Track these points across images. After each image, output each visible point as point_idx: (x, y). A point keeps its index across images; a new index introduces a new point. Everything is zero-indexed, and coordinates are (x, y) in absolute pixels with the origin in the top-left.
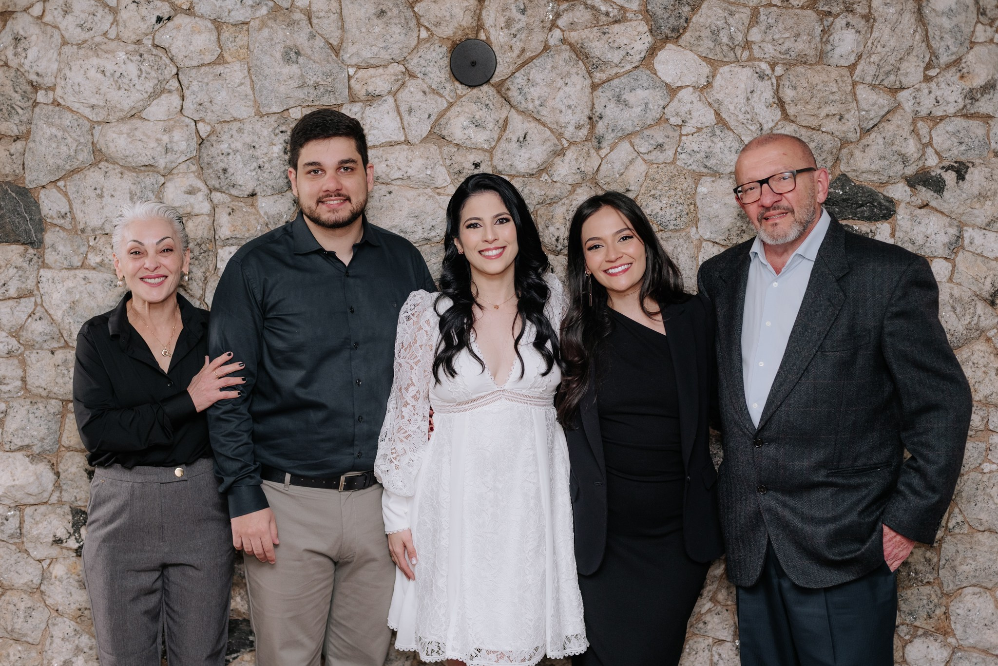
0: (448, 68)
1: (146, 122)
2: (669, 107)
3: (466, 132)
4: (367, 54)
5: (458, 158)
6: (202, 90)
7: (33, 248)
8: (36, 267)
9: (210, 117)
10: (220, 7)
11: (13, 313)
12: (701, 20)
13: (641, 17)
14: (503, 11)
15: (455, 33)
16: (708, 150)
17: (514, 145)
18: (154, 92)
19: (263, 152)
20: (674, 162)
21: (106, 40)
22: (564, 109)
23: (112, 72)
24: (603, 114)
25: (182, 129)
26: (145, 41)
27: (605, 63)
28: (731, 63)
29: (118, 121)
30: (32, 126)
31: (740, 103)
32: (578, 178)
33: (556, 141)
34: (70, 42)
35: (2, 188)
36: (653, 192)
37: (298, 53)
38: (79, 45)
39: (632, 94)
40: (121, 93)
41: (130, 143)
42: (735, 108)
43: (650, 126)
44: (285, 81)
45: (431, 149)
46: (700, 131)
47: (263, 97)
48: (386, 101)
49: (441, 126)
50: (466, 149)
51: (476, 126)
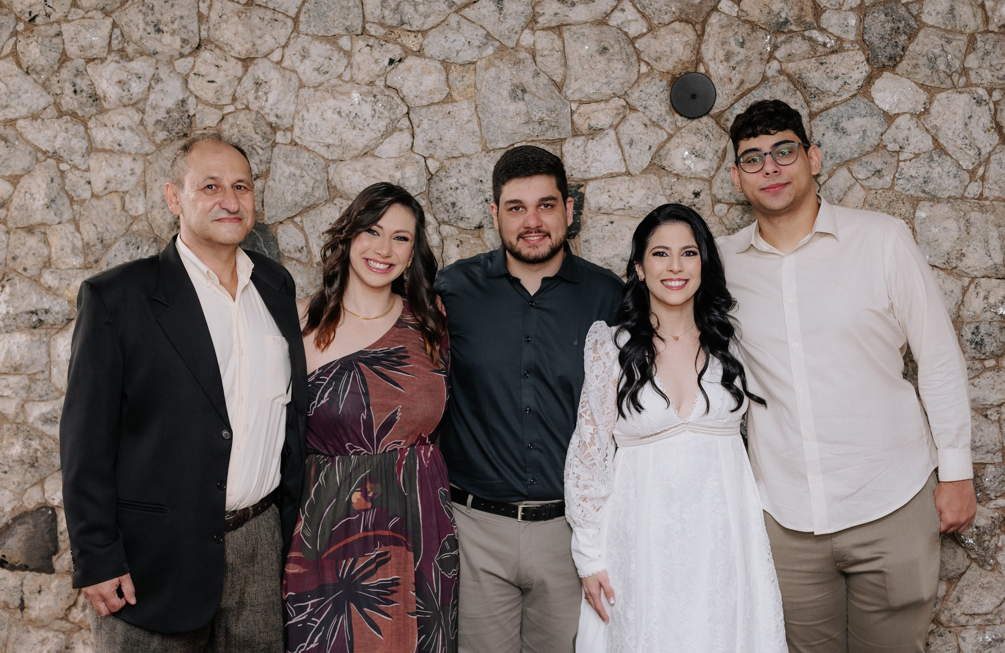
0: (668, 102)
1: (378, 159)
2: (886, 134)
3: (686, 162)
4: (589, 90)
5: (678, 188)
6: (432, 128)
9: (439, 153)
10: (449, 48)
12: (918, 48)
13: (858, 47)
14: (723, 44)
15: (674, 67)
16: (926, 176)
18: (387, 131)
20: (891, 188)
21: (341, 82)
23: (348, 112)
24: (821, 142)
25: (413, 165)
26: (377, 83)
27: (823, 92)
28: (948, 89)
29: (352, 159)
30: (271, 165)
31: (959, 129)
34: (307, 85)
37: (524, 91)
38: (316, 88)
39: (850, 122)
40: (355, 132)
41: (365, 180)
42: (954, 133)
43: (868, 153)
44: (512, 118)
45: (652, 180)
46: (918, 157)
47: (490, 133)
48: (607, 134)
49: (662, 157)
50: (686, 179)
51: (696, 156)
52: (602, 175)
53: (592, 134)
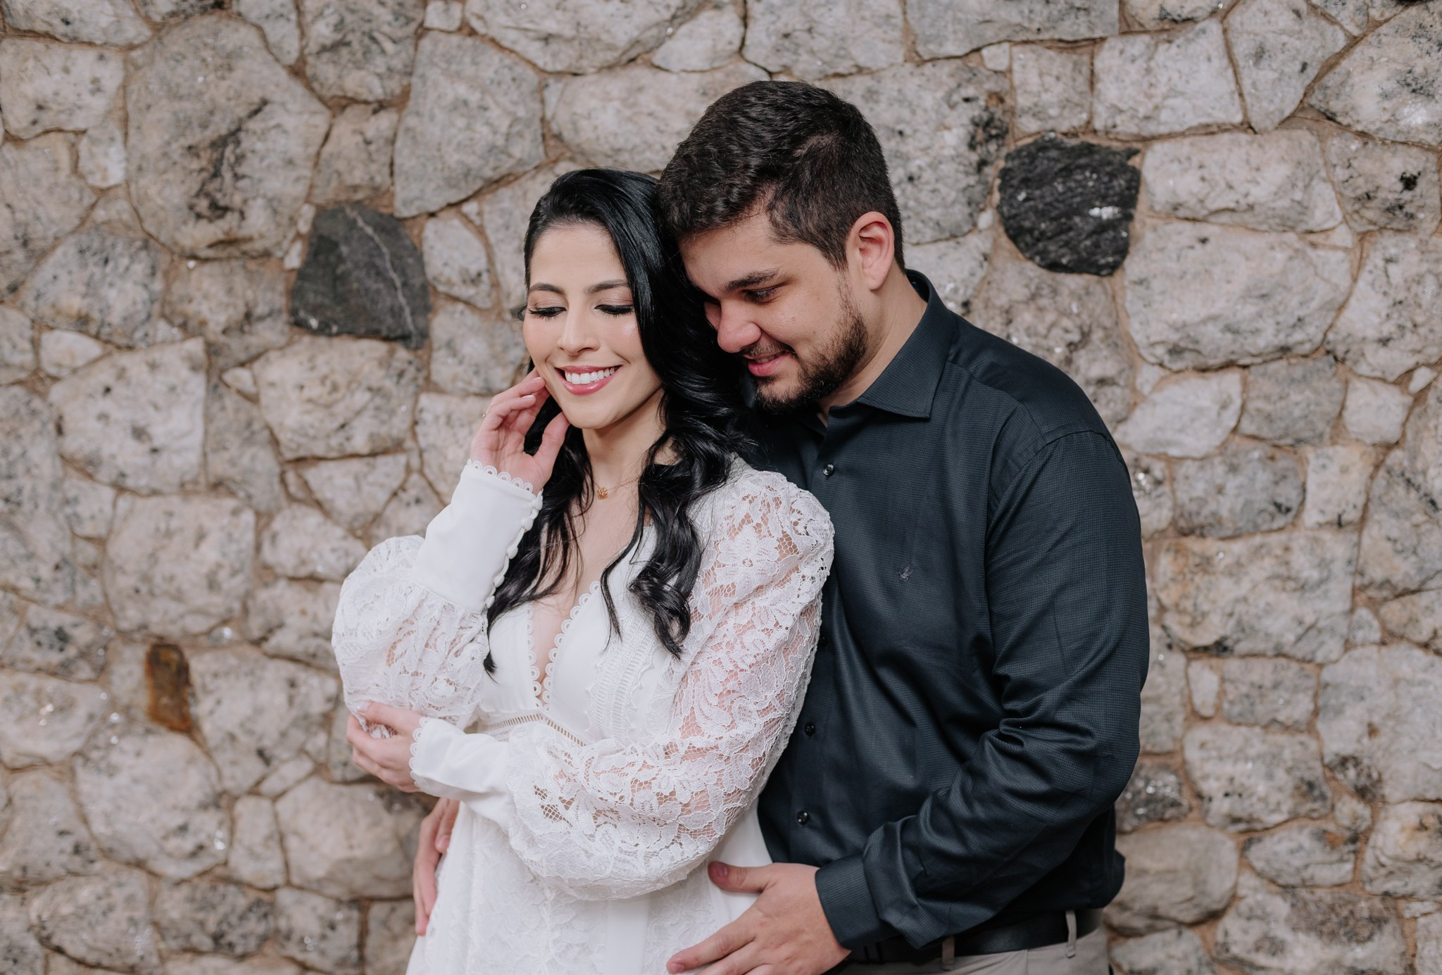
1: (662, 75)
3: (1387, 104)
5: (1366, 165)
7: (407, 347)
8: (412, 389)
11: (359, 488)
18: (684, 7)
19: (922, 145)
29: (600, 70)
30: (415, 80)
35: (345, 217)
40: (610, 8)
41: (630, 119)
45: (1305, 143)
47: (927, 21)
48: (1204, 31)
49: (1329, 92)
50: (1384, 143)
51: (1414, 91)
52: (1185, 127)
53: (1167, 30)
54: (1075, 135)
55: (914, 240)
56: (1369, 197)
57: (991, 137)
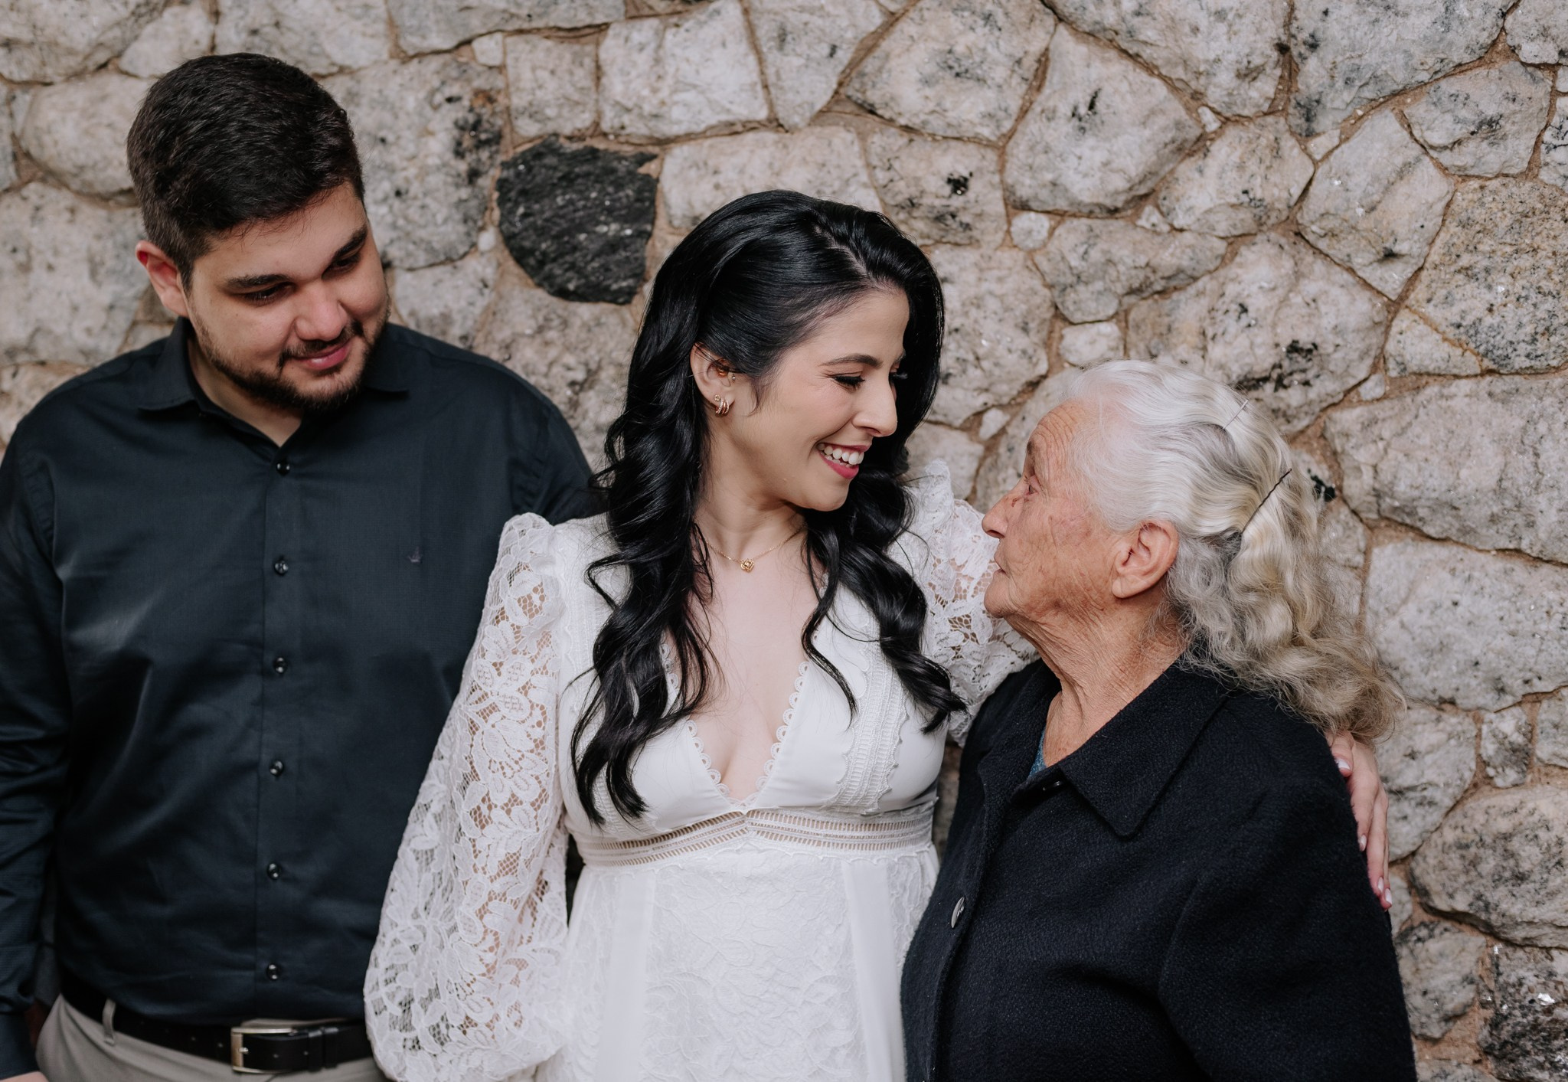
1: (131, 81)
2: (1517, 12)
3: (928, 91)
5: (909, 165)
17: (1064, 127)
19: (407, 154)
20: (1531, 171)
22: (1203, 22)
24: (1319, 35)
29: (66, 78)
32: (1245, 218)
33: (1182, 114)
36: (1465, 260)
41: (88, 132)
43: (1460, 68)
45: (836, 141)
47: (406, 10)
48: (718, 12)
49: (866, 79)
50: (934, 140)
51: (958, 75)
52: (703, 127)
53: (679, 13)
54: (582, 138)
55: (407, 265)
56: (913, 205)
57: (480, 145)
